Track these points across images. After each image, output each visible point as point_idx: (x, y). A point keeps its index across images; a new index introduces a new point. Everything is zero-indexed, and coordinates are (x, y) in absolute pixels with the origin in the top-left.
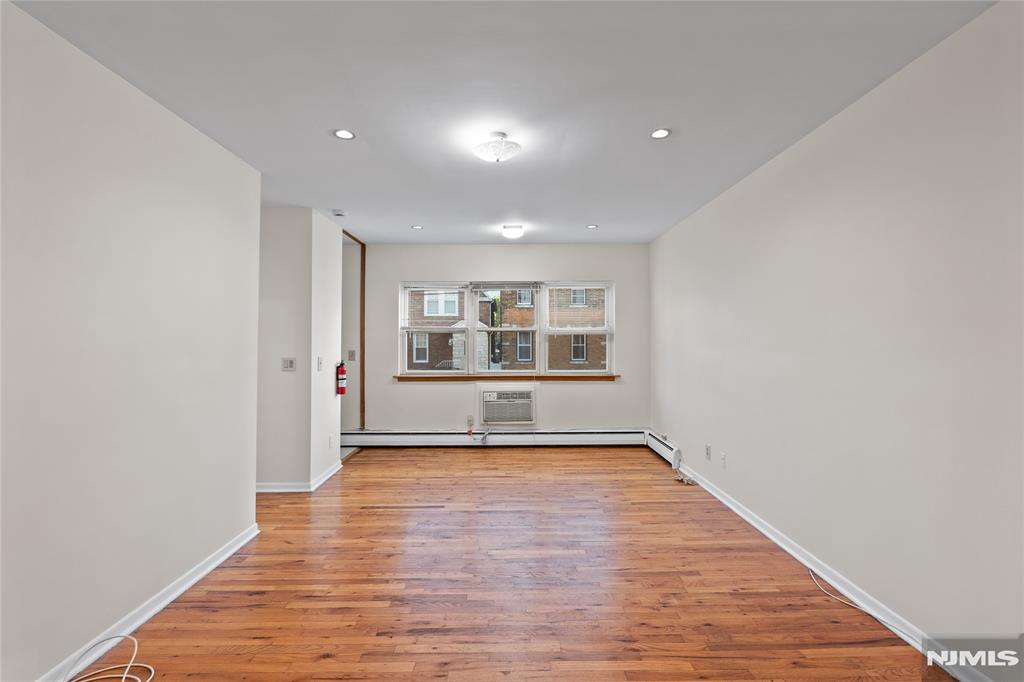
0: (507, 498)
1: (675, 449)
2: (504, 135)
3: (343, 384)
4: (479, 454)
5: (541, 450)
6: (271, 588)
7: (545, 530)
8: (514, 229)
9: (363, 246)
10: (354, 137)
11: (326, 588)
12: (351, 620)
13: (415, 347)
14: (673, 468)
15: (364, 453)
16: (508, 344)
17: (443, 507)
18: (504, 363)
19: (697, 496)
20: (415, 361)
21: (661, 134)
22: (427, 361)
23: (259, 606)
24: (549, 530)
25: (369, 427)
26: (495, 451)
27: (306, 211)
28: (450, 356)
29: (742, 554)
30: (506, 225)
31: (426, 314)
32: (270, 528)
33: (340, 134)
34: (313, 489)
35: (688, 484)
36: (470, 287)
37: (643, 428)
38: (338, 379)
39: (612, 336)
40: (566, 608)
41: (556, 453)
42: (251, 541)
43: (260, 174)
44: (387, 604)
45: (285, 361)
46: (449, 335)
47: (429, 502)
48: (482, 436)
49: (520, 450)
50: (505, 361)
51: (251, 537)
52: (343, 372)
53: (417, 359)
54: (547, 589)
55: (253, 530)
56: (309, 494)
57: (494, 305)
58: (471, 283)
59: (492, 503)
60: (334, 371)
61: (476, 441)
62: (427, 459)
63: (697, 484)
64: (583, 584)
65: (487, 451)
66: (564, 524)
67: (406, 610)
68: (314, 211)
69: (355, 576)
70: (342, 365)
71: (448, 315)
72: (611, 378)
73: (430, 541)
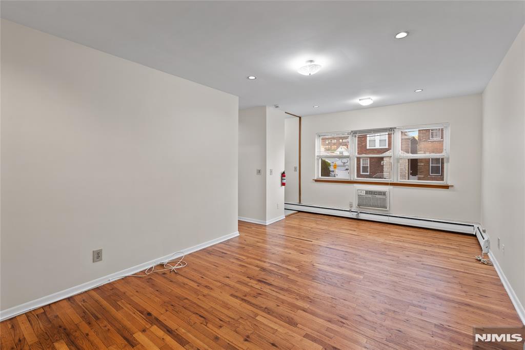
0: (346, 244)
1: (486, 239)
2: (311, 61)
3: (284, 181)
4: (354, 223)
5: (392, 226)
6: (229, 253)
7: (353, 263)
8: (366, 100)
9: (300, 118)
10: (256, 78)
11: (244, 258)
12: (243, 270)
13: (361, 165)
14: (483, 252)
15: (299, 214)
16: (422, 164)
17: (311, 241)
18: (419, 176)
19: (484, 272)
20: (361, 173)
21: (402, 35)
22: (369, 174)
23: (222, 257)
24: (355, 263)
25: (303, 203)
26: (363, 222)
27: (263, 108)
28: (382, 171)
29: (475, 310)
30: (360, 98)
31: (368, 148)
32: (243, 234)
33: (250, 78)
34: (267, 224)
35: (484, 264)
36: (352, 133)
37: (472, 223)
38: (282, 179)
39: (448, 159)
40: (328, 295)
41: (399, 229)
42: (236, 237)
43: (238, 98)
44: (259, 269)
45: (257, 170)
46: (382, 159)
47: (307, 238)
48: (356, 213)
49: (378, 224)
50: (420, 174)
51: (236, 236)
52: (284, 176)
53: (363, 172)
54: (325, 286)
55: (237, 234)
56: (266, 225)
57: (413, 141)
58: (352, 132)
59: (336, 245)
60: (280, 175)
61: (354, 215)
62: (323, 221)
63: (492, 265)
64: (346, 289)
65: (358, 221)
66: (365, 263)
67: (263, 273)
68: (267, 107)
69: (257, 257)
70: (284, 173)
71: (381, 147)
72: (447, 187)
73: (295, 253)
